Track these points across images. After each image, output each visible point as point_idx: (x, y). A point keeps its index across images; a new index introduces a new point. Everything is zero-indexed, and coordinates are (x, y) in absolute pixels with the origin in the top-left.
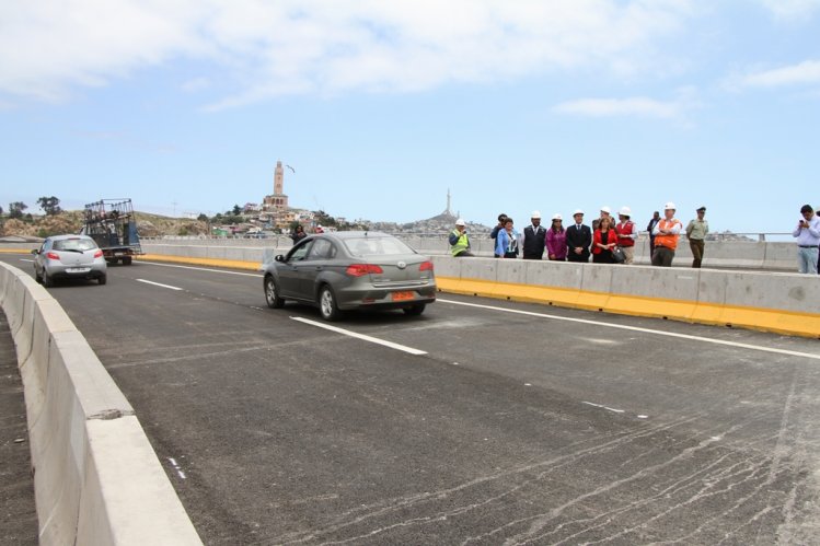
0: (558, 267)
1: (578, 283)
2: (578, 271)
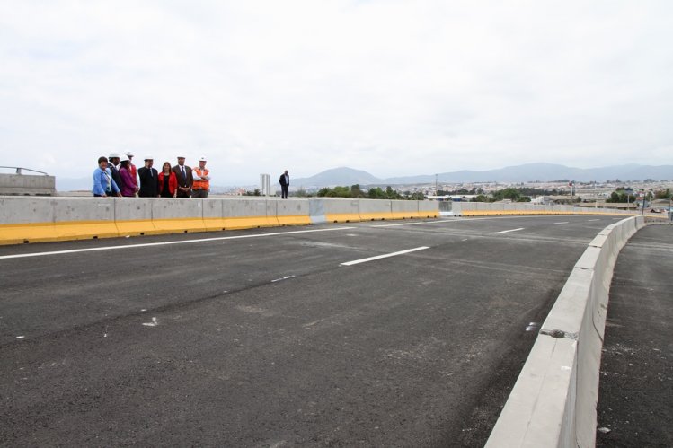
0: (182, 203)
1: (200, 213)
2: (199, 205)
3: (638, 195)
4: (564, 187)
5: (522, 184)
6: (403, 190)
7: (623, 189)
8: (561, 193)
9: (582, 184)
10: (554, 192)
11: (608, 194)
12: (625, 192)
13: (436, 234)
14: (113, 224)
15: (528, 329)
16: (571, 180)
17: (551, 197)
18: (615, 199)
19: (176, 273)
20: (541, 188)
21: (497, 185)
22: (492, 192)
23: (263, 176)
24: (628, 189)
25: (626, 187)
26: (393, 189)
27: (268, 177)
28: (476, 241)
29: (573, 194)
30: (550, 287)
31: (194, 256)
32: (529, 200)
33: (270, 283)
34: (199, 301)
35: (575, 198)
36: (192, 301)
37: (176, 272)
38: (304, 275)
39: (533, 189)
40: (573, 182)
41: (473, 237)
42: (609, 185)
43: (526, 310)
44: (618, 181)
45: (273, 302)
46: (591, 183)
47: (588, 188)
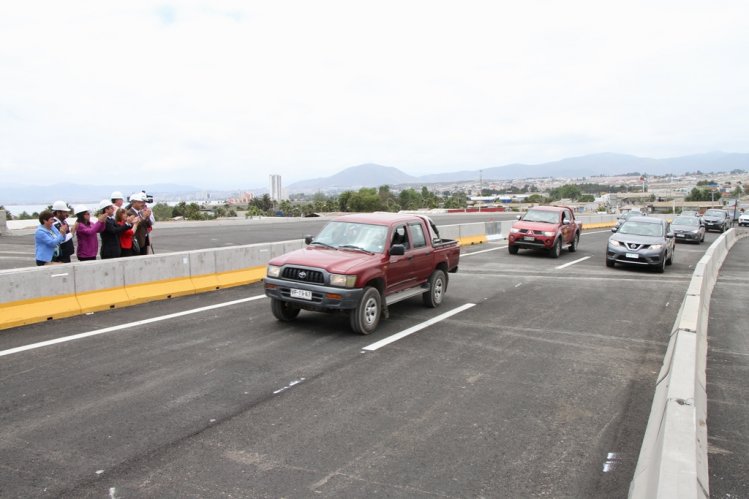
3: (723, 190)
4: (634, 181)
5: (584, 179)
6: (442, 190)
7: (706, 183)
8: (631, 189)
9: (655, 177)
10: (622, 189)
11: (688, 190)
12: (708, 187)
13: (482, 277)
14: (74, 298)
15: (606, 468)
16: (642, 173)
17: (619, 194)
18: (696, 196)
19: (150, 385)
20: (606, 183)
21: (553, 181)
22: (548, 190)
23: (273, 177)
24: (712, 183)
25: (709, 180)
26: (430, 189)
27: (279, 178)
28: (532, 285)
29: (646, 190)
30: (629, 376)
31: (176, 347)
32: (592, 199)
33: (272, 397)
34: (175, 444)
35: (648, 194)
36: (167, 446)
37: (151, 383)
38: (316, 377)
39: (597, 186)
40: (644, 176)
41: (529, 279)
42: (689, 178)
43: (601, 426)
44: (699, 173)
45: (275, 436)
46: (667, 175)
47: (663, 182)
